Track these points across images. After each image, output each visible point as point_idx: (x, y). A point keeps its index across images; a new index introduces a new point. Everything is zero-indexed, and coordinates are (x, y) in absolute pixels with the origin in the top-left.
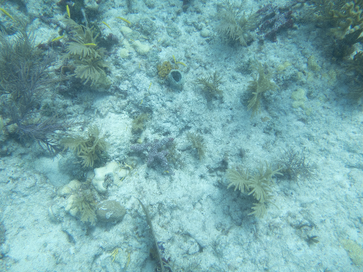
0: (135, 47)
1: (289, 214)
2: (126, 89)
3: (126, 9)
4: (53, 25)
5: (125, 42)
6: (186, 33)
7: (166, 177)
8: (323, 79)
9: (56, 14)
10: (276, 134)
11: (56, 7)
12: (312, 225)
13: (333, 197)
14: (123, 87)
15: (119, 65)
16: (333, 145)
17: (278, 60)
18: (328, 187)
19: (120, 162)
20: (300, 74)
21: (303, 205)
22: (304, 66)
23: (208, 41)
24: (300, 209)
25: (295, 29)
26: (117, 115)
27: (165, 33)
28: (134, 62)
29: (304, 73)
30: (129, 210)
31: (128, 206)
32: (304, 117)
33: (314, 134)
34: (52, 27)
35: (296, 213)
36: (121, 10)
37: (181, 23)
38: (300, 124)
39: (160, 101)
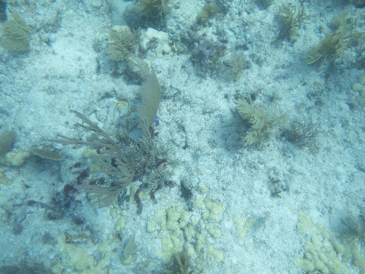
7: (199, 77)
12: (287, 189)
16: (361, 142)
19: (171, 39)
21: (291, 171)
24: (286, 172)
32: (355, 103)
33: (351, 124)
35: (281, 172)
38: (346, 107)
39: (240, 6)
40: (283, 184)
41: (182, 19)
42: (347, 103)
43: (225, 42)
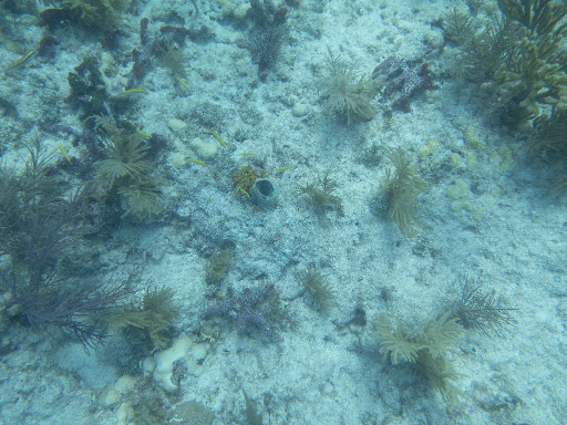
0: (194, 149)
1: (476, 386)
2: (187, 214)
3: (172, 90)
4: (61, 133)
5: (177, 143)
6: (269, 114)
7: (271, 346)
8: (492, 161)
9: (64, 115)
10: (433, 255)
11: (63, 105)
12: (515, 401)
13: (540, 349)
14: (183, 212)
15: (173, 179)
16: (526, 263)
17: (418, 139)
18: (528, 333)
19: (194, 333)
20: (455, 157)
21: (494, 367)
22: (460, 143)
23: (305, 121)
24: (490, 374)
25: (437, 88)
26: (179, 257)
27: (238, 119)
28: (196, 172)
29: (460, 153)
30: (219, 413)
31: (216, 406)
32: (472, 223)
33: (492, 249)
34: (60, 137)
35: (487, 382)
36: (165, 93)
37: (260, 101)
38: (469, 234)
39: (245, 227)
40: (505, 395)
41: (187, 303)
42: (464, 229)
43: (263, 276)
